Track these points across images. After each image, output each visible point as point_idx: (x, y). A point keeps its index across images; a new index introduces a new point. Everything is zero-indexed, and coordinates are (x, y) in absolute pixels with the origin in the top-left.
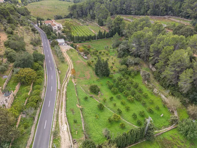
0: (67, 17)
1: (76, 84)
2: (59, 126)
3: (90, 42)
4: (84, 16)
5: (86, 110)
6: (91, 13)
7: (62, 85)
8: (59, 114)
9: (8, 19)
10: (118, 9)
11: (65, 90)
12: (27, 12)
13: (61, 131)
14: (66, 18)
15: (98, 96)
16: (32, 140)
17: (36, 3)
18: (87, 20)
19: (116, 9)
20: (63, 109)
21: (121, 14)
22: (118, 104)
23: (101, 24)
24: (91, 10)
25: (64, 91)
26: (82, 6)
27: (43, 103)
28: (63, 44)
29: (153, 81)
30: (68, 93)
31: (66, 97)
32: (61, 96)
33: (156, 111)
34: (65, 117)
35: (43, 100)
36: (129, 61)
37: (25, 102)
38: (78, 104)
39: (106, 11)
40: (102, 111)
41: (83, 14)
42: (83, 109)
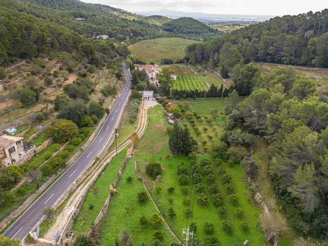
0: (181, 62)
1: (130, 157)
2: (64, 207)
3: (194, 100)
4: (204, 61)
5: (121, 197)
6: (215, 58)
7: (109, 153)
8: (77, 190)
9: (90, 58)
10: (260, 54)
11: (109, 160)
12: (125, 51)
13: (62, 214)
14: (178, 63)
15: (154, 182)
16: (20, 213)
17: (149, 40)
18: (207, 68)
19: (257, 54)
20: (86, 186)
21: (265, 61)
22: (178, 202)
23: (225, 75)
24: (216, 53)
25: (106, 162)
26: (204, 46)
27: (65, 171)
28: (150, 99)
29: (263, 179)
30: (110, 166)
31: (103, 171)
32: (97, 168)
33: (238, 233)
34: (81, 196)
35: (68, 168)
36: (234, 137)
37: (43, 163)
38: (113, 185)
39: (236, 56)
40: (141, 205)
41: (203, 58)
42: (117, 195)
